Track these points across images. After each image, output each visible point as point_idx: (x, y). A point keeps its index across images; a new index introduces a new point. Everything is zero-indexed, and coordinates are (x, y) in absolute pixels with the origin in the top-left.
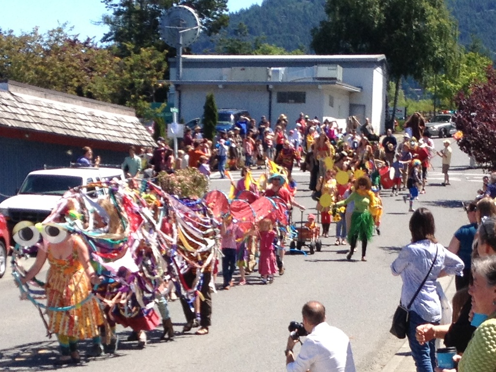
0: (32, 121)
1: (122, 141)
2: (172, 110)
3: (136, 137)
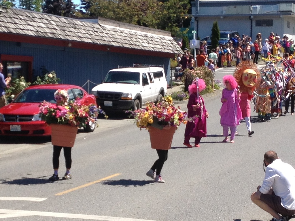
0: (111, 41)
1: (163, 51)
2: (193, 32)
3: (171, 49)
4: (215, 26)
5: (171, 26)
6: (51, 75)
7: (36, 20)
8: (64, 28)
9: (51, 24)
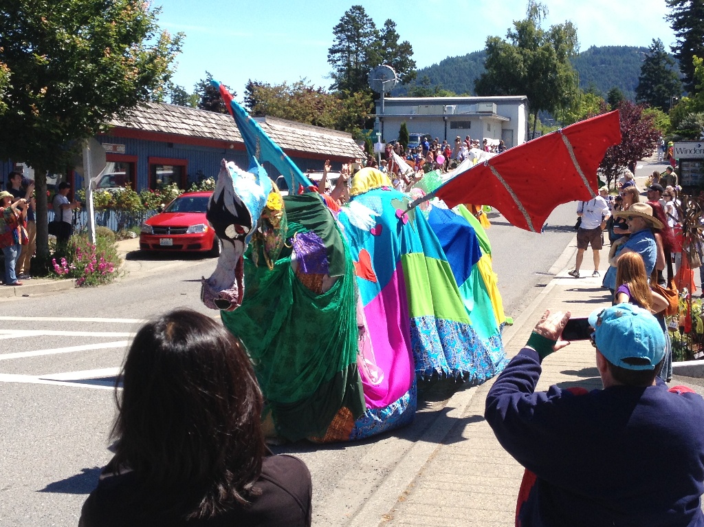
1: (342, 154)
2: (377, 134)
3: (352, 152)
4: (403, 127)
5: (352, 127)
6: (209, 182)
7: (192, 117)
8: (224, 127)
9: (210, 122)
